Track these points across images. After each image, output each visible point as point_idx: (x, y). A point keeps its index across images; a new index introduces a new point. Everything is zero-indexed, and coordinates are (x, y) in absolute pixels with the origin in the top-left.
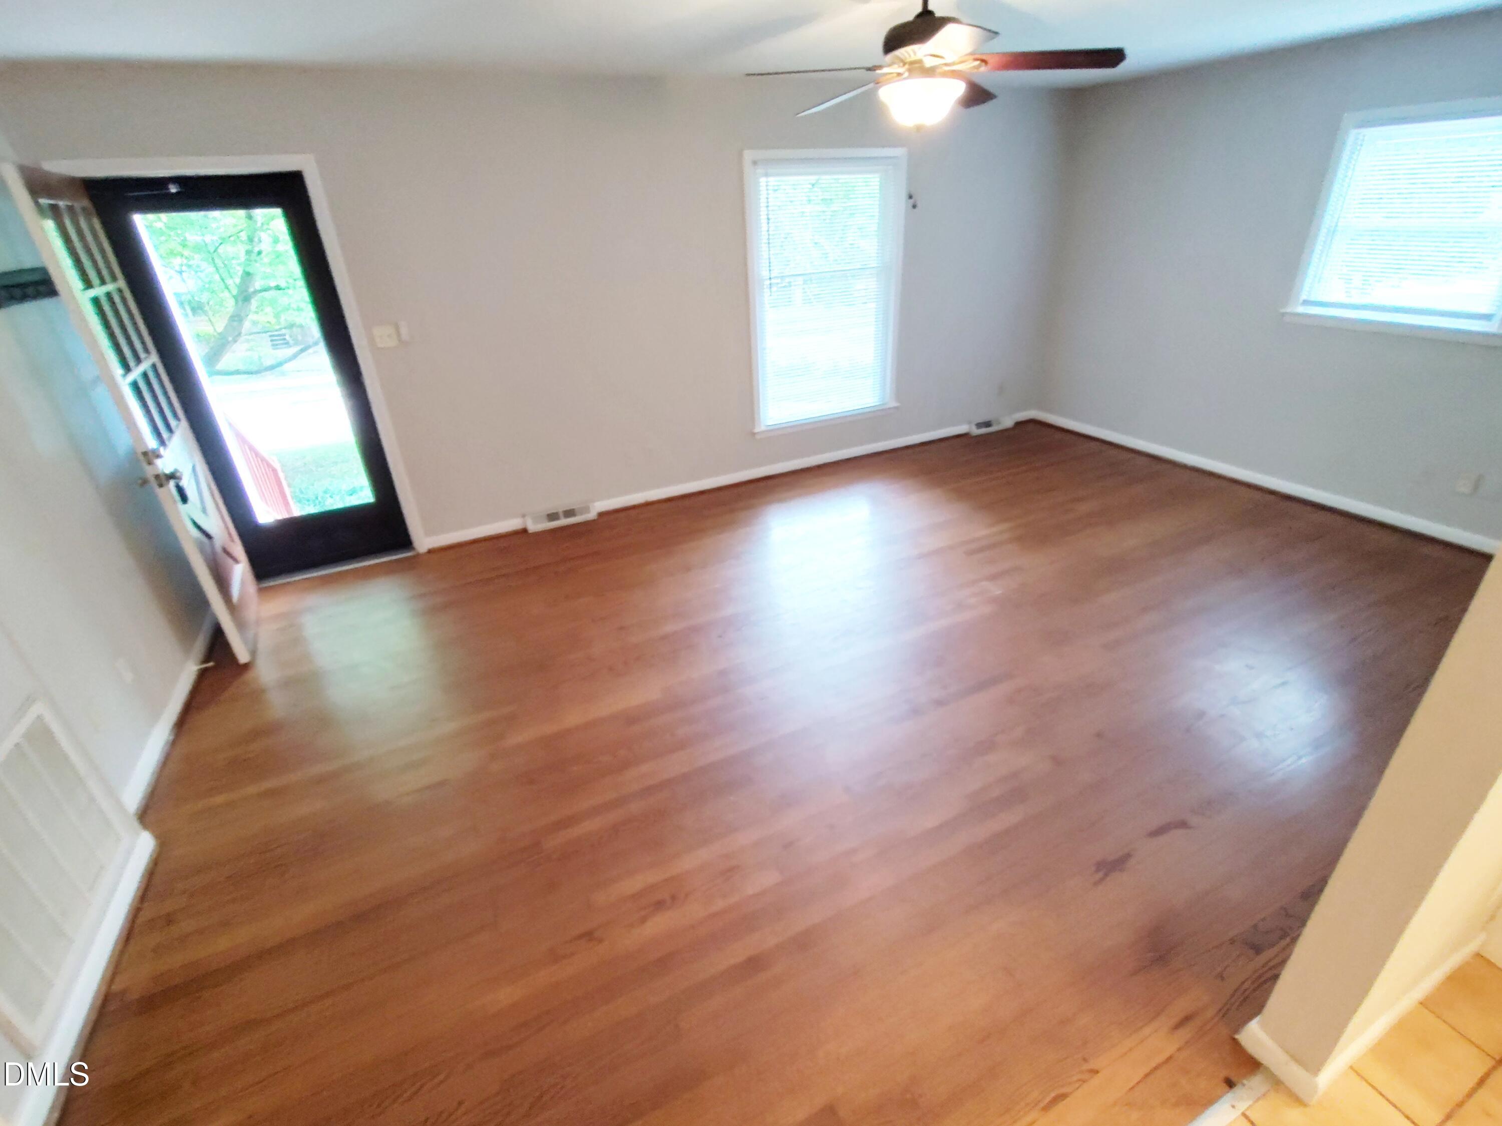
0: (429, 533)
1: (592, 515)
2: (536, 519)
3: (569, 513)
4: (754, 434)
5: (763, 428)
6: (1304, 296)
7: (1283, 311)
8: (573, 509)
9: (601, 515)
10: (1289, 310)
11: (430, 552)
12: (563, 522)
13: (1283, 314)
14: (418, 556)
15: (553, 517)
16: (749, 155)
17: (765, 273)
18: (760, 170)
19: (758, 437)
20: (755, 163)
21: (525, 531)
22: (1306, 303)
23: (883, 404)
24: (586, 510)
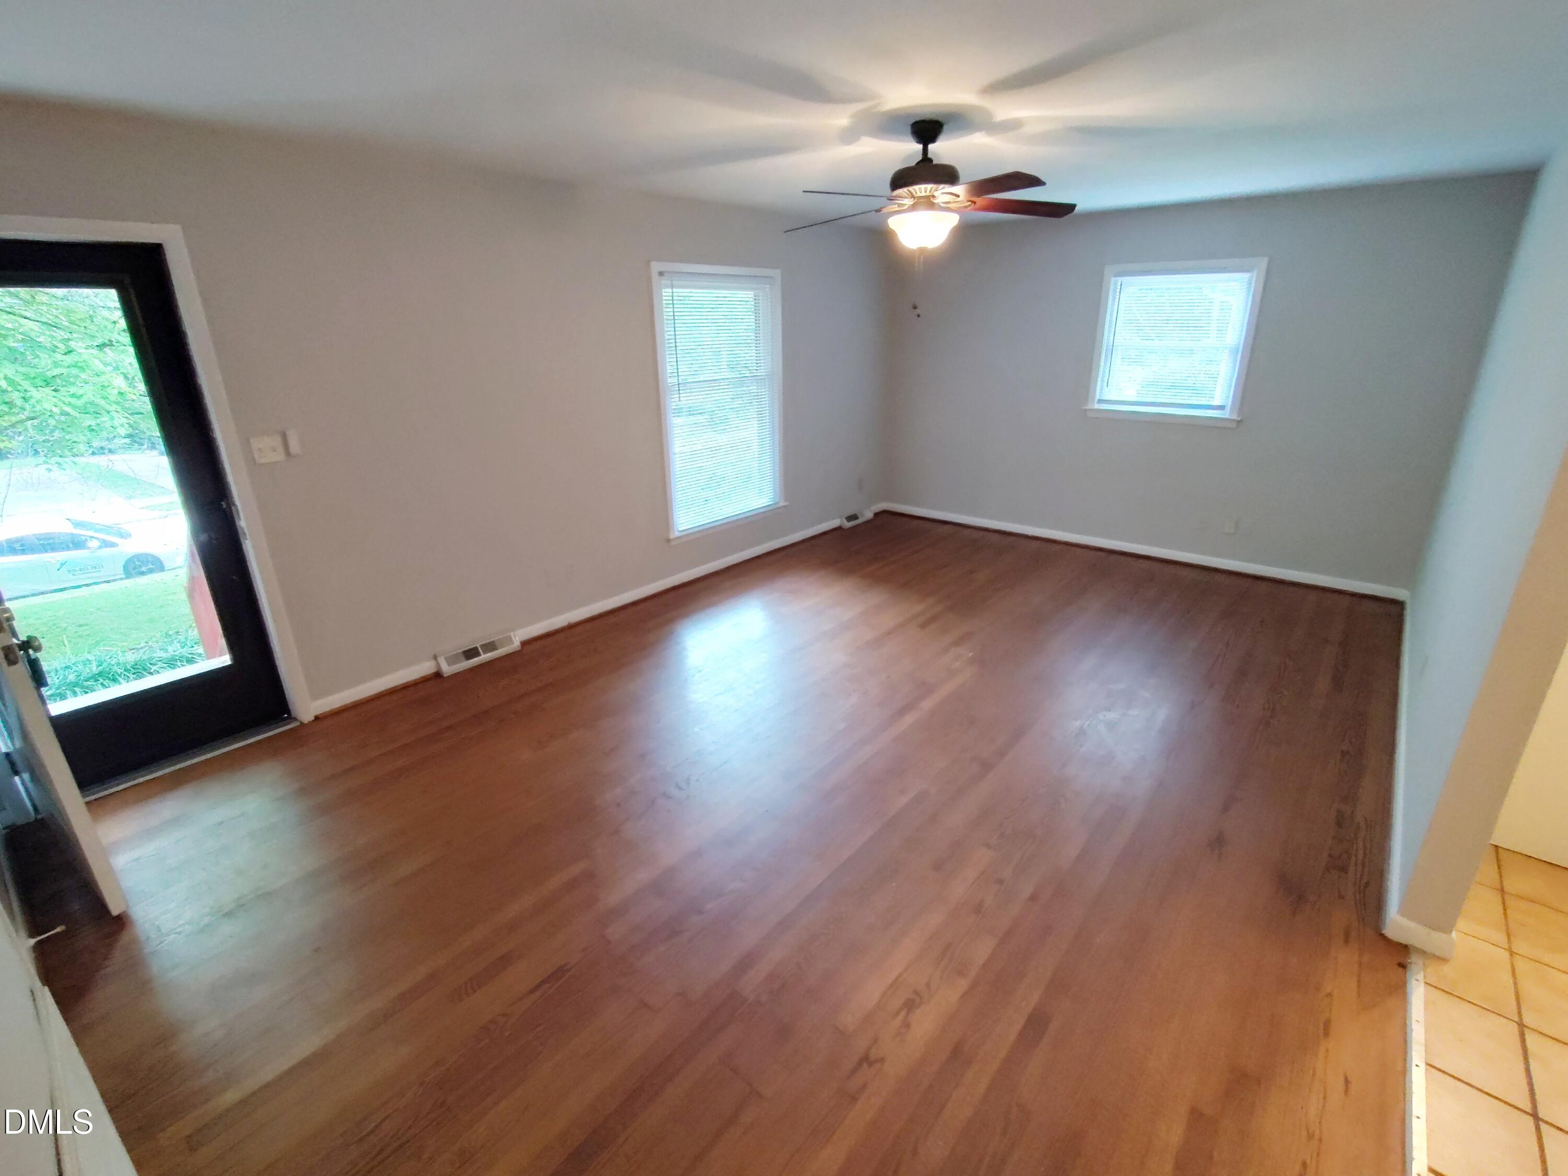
0: (315, 696)
1: (516, 644)
2: (451, 660)
3: (490, 647)
4: (668, 541)
5: (677, 534)
6: (1098, 397)
7: (1083, 408)
8: (494, 641)
9: (524, 644)
10: (1089, 407)
11: (317, 718)
12: (484, 657)
13: (1086, 410)
14: (302, 725)
15: (471, 653)
16: (656, 267)
17: (672, 381)
18: (664, 281)
19: (673, 543)
20: (661, 274)
21: (438, 675)
22: (1100, 401)
23: (775, 504)
24: (509, 640)
